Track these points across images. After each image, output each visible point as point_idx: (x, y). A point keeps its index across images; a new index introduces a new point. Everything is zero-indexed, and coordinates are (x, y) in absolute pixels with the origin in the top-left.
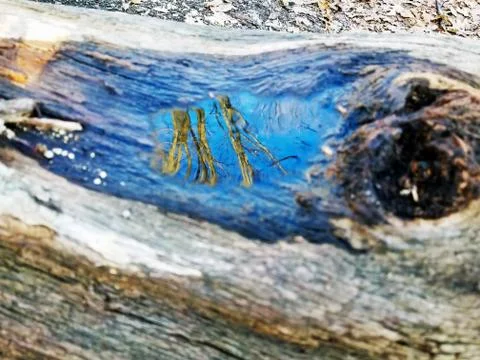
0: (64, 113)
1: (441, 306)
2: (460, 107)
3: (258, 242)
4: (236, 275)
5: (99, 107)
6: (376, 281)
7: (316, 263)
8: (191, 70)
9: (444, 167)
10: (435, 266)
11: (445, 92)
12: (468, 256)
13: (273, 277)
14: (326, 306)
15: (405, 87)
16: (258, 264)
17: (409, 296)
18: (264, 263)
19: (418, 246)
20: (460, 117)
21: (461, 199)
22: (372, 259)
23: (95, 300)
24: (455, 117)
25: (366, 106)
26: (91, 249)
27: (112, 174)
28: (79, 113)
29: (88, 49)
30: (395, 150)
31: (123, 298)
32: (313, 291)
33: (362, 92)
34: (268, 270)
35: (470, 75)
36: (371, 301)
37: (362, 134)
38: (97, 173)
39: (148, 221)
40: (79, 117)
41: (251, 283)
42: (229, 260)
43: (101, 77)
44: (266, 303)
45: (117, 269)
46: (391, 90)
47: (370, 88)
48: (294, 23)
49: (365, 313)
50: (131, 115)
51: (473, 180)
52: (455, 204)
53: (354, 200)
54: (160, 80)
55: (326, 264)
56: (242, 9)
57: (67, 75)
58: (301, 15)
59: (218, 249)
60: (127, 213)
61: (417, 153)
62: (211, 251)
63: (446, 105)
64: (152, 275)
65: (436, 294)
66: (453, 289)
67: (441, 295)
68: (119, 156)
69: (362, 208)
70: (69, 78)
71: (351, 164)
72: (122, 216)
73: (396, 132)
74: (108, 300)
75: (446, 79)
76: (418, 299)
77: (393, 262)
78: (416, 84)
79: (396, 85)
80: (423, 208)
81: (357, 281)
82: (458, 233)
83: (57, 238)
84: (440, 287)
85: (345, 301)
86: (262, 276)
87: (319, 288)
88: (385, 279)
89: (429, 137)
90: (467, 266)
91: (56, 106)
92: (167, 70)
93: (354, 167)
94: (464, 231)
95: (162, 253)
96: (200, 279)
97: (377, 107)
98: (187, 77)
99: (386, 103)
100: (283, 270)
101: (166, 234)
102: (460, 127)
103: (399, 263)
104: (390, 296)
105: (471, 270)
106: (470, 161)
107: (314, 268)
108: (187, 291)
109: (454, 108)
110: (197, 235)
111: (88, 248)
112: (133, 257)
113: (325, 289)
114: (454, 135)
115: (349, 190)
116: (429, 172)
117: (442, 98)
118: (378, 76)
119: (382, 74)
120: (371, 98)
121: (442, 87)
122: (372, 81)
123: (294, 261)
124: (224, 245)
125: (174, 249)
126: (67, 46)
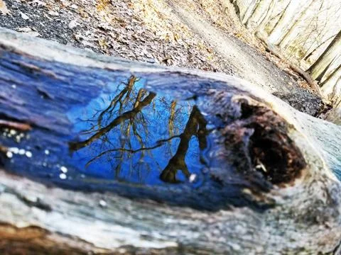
0: (9, 114)
1: (304, 234)
4: (202, 240)
6: (275, 226)
7: (244, 221)
9: (278, 151)
10: (297, 211)
11: (257, 107)
12: (309, 202)
13: (225, 236)
14: (255, 249)
15: (238, 103)
16: (213, 228)
17: (291, 232)
18: (217, 227)
19: (289, 200)
21: (291, 169)
22: (270, 212)
24: (271, 122)
25: (222, 114)
26: (84, 241)
28: (24, 114)
29: (12, 58)
32: (248, 241)
34: (221, 231)
36: (276, 240)
37: (230, 131)
40: (24, 118)
41: (212, 244)
42: (195, 230)
46: (232, 105)
47: (219, 103)
49: (274, 248)
51: (294, 157)
52: (288, 172)
53: (247, 174)
55: (250, 221)
59: (184, 222)
60: (103, 203)
62: (180, 225)
63: (264, 115)
64: (138, 253)
65: (301, 228)
66: (306, 223)
71: (233, 151)
72: (101, 206)
75: (253, 100)
76: (294, 233)
77: (279, 212)
78: (243, 102)
79: (234, 102)
80: (271, 176)
81: (268, 229)
82: (303, 190)
84: (301, 223)
85: (264, 243)
86: (218, 237)
87: (249, 237)
88: (277, 224)
89: (262, 134)
90: (310, 208)
93: (238, 153)
94: (304, 188)
95: (144, 233)
96: (176, 249)
97: (227, 115)
100: (229, 230)
101: (140, 216)
102: (276, 128)
103: (282, 212)
104: (282, 234)
105: (312, 210)
106: (289, 147)
107: (245, 225)
109: (268, 117)
110: (163, 213)
111: (80, 240)
113: (253, 238)
114: (276, 132)
115: (242, 168)
116: (263, 154)
117: (259, 111)
118: (219, 96)
119: (222, 95)
120: (222, 110)
121: (255, 105)
122: (218, 98)
123: (233, 223)
124: (185, 218)
125: (152, 228)
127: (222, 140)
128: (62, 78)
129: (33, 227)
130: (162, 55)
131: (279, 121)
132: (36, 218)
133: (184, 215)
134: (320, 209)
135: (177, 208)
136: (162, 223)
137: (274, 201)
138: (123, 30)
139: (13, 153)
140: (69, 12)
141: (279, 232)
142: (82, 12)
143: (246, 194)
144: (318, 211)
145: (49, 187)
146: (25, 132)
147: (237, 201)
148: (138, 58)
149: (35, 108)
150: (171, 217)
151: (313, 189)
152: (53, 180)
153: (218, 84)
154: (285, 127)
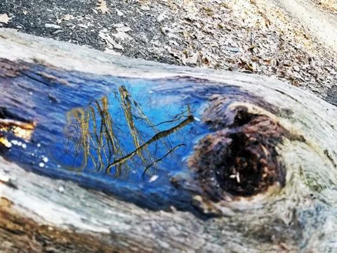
0: (20, 115)
1: (251, 250)
2: (264, 126)
3: (147, 210)
4: (132, 233)
6: (215, 235)
7: (181, 224)
9: (254, 163)
10: (248, 226)
11: (256, 115)
12: (266, 220)
13: (155, 233)
15: (234, 110)
16: (146, 225)
17: (234, 244)
18: (150, 225)
19: (240, 214)
20: (264, 133)
21: (263, 183)
22: (214, 221)
23: (36, 246)
24: (261, 133)
25: (213, 120)
26: (36, 214)
30: (228, 151)
31: (55, 244)
32: (179, 242)
33: (210, 111)
34: (153, 229)
35: (270, 105)
36: (212, 247)
37: (210, 139)
38: (42, 158)
39: (76, 194)
41: (141, 238)
42: (128, 223)
43: (47, 90)
44: (150, 250)
45: (54, 227)
46: (226, 113)
48: (168, 44)
51: (270, 172)
52: (260, 186)
53: (204, 183)
55: (187, 225)
57: (23, 87)
58: (173, 39)
59: (121, 215)
60: (61, 189)
62: (117, 216)
63: (257, 125)
64: (77, 231)
65: (249, 243)
66: (258, 239)
67: (251, 243)
69: (208, 189)
70: (24, 90)
71: (203, 158)
72: (58, 191)
73: (229, 141)
74: (45, 245)
75: (257, 107)
76: (238, 246)
77: (225, 223)
78: (240, 110)
79: (229, 109)
80: (243, 187)
81: (205, 236)
82: (262, 206)
83: (12, 206)
84: (250, 238)
85: (197, 248)
86: (148, 233)
87: (182, 240)
88: (221, 233)
89: (247, 144)
90: (266, 226)
93: (205, 161)
94: (264, 205)
95: (84, 217)
96: (107, 235)
97: (218, 122)
99: (223, 120)
100: (161, 229)
101: (88, 204)
102: (264, 139)
103: (229, 224)
104: (223, 244)
106: (269, 161)
107: (180, 227)
108: (99, 241)
109: (261, 127)
110: (108, 205)
111: (34, 213)
112: (64, 220)
113: (186, 241)
114: (261, 144)
115: (202, 176)
116: (246, 164)
117: (255, 120)
118: (219, 102)
119: (222, 101)
120: (216, 116)
121: (255, 112)
122: (216, 105)
123: (168, 223)
124: (125, 212)
125: (93, 214)
126: (24, 67)
129: (3, 198)
130: (249, 43)
131: (273, 132)
133: (126, 209)
134: (278, 229)
135: (123, 202)
136: (103, 212)
137: (220, 211)
138: (209, 19)
140: (160, 5)
141: (219, 241)
142: (171, 5)
143: (196, 201)
144: (274, 230)
145: (27, 171)
148: (221, 48)
150: (113, 209)
151: (276, 208)
152: (34, 167)
154: (281, 138)
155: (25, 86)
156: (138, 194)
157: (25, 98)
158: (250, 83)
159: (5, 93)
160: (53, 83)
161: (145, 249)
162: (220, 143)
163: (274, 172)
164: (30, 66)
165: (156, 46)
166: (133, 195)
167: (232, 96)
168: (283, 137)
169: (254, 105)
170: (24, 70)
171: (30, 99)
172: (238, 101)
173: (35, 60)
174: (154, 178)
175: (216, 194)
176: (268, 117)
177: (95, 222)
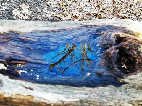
0: (18, 58)
2: (130, 41)
4: (89, 98)
5: (27, 54)
6: (124, 92)
8: (51, 39)
9: (131, 58)
10: (137, 85)
11: (125, 37)
13: (99, 96)
14: (114, 101)
15: (114, 37)
16: (94, 93)
17: (133, 94)
18: (96, 93)
19: (132, 80)
21: (138, 66)
22: (122, 86)
24: (130, 44)
25: (106, 43)
26: (45, 99)
27: (41, 75)
28: (23, 58)
30: (117, 55)
32: (110, 98)
33: (103, 40)
34: (98, 94)
35: (129, 31)
36: (125, 97)
37: (108, 52)
38: (36, 76)
39: (58, 88)
40: (23, 59)
41: (94, 99)
42: (86, 94)
43: (24, 45)
44: (99, 104)
45: (54, 104)
46: (111, 39)
47: (105, 39)
48: (53, 11)
49: (124, 101)
50: (38, 56)
51: (139, 61)
52: (136, 68)
53: (113, 71)
54: (43, 43)
55: (112, 90)
56: (33, 7)
58: (55, 8)
59: (82, 92)
60: (51, 86)
61: (122, 55)
62: (80, 93)
63: (127, 41)
64: (65, 103)
65: (139, 92)
67: (140, 92)
68: (40, 69)
69: (116, 73)
70: (14, 47)
71: (108, 61)
72: (51, 88)
73: (118, 51)
75: (123, 34)
76: (135, 94)
77: (127, 86)
78: (117, 36)
79: (112, 37)
80: (129, 70)
81: (120, 93)
82: (141, 75)
83: (33, 98)
84: (139, 90)
85: (118, 99)
86: (96, 97)
87: (111, 97)
88: (126, 91)
89: (125, 51)
91: (15, 57)
92: (44, 39)
93: (110, 62)
95: (67, 96)
96: (79, 101)
97: (108, 44)
98: (50, 41)
99: (111, 42)
100: (101, 94)
101: (65, 90)
102: (132, 47)
104: (128, 95)
106: (137, 56)
107: (109, 92)
109: (129, 42)
110: (74, 89)
111: (44, 99)
112: (58, 99)
113: (113, 97)
114: (131, 49)
115: (111, 69)
116: (126, 60)
117: (125, 39)
118: (106, 35)
119: (107, 34)
120: (106, 41)
121: (124, 36)
122: (105, 36)
123: (103, 91)
124: (83, 90)
125: (69, 94)
126: (9, 36)
127: (104, 57)
128: (35, 40)
129: (29, 95)
130: (97, 3)
131: (135, 43)
132: (29, 93)
133: (83, 89)
136: (73, 92)
137: (124, 81)
139: (21, 72)
141: (127, 94)
145: (33, 83)
146: (24, 64)
147: (107, 82)
148: (82, 8)
149: (26, 54)
150: (77, 90)
153: (107, 27)
154: (139, 45)
155: (14, 45)
156: (85, 82)
157: (16, 50)
158: (115, 23)
159: (6, 50)
160: (26, 41)
161: (97, 104)
162: (114, 53)
163: (141, 60)
164: (12, 35)
165: (46, 13)
166: (83, 83)
167: (110, 31)
168: (140, 45)
169: (122, 33)
170: (10, 37)
171: (19, 50)
172: (114, 32)
173: (12, 32)
174: (89, 74)
175: (120, 74)
176: (130, 37)
177: (72, 97)
